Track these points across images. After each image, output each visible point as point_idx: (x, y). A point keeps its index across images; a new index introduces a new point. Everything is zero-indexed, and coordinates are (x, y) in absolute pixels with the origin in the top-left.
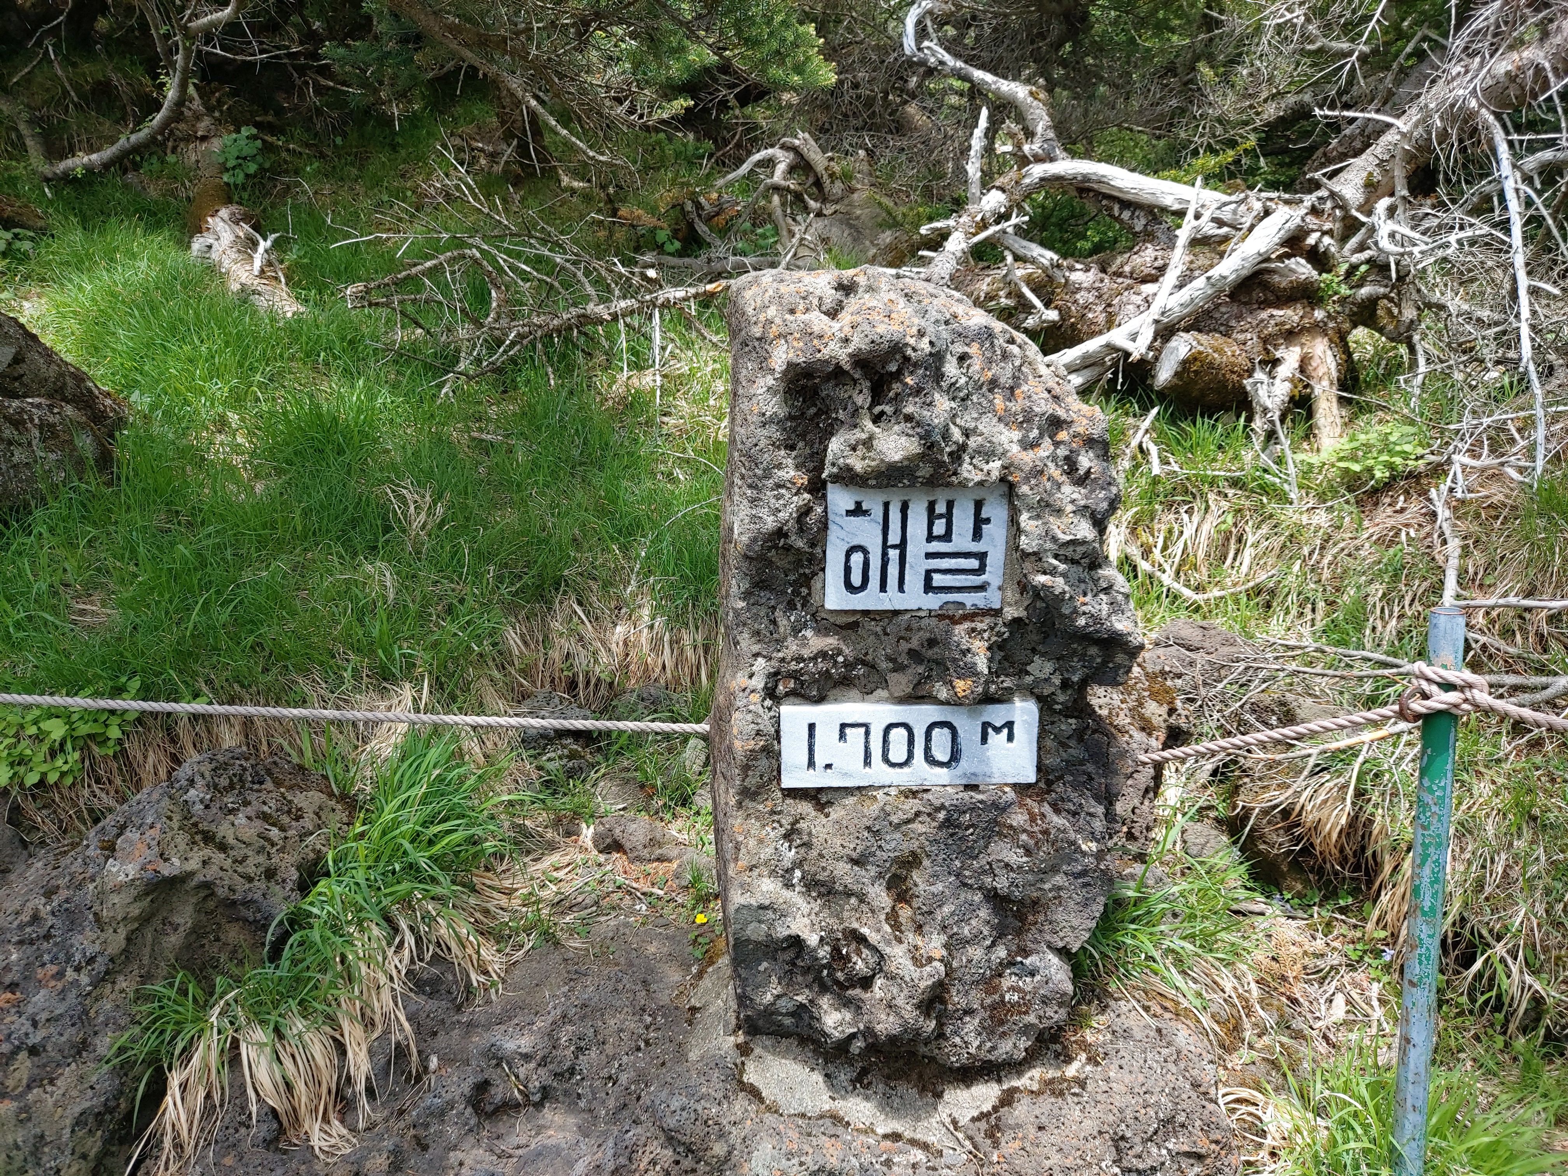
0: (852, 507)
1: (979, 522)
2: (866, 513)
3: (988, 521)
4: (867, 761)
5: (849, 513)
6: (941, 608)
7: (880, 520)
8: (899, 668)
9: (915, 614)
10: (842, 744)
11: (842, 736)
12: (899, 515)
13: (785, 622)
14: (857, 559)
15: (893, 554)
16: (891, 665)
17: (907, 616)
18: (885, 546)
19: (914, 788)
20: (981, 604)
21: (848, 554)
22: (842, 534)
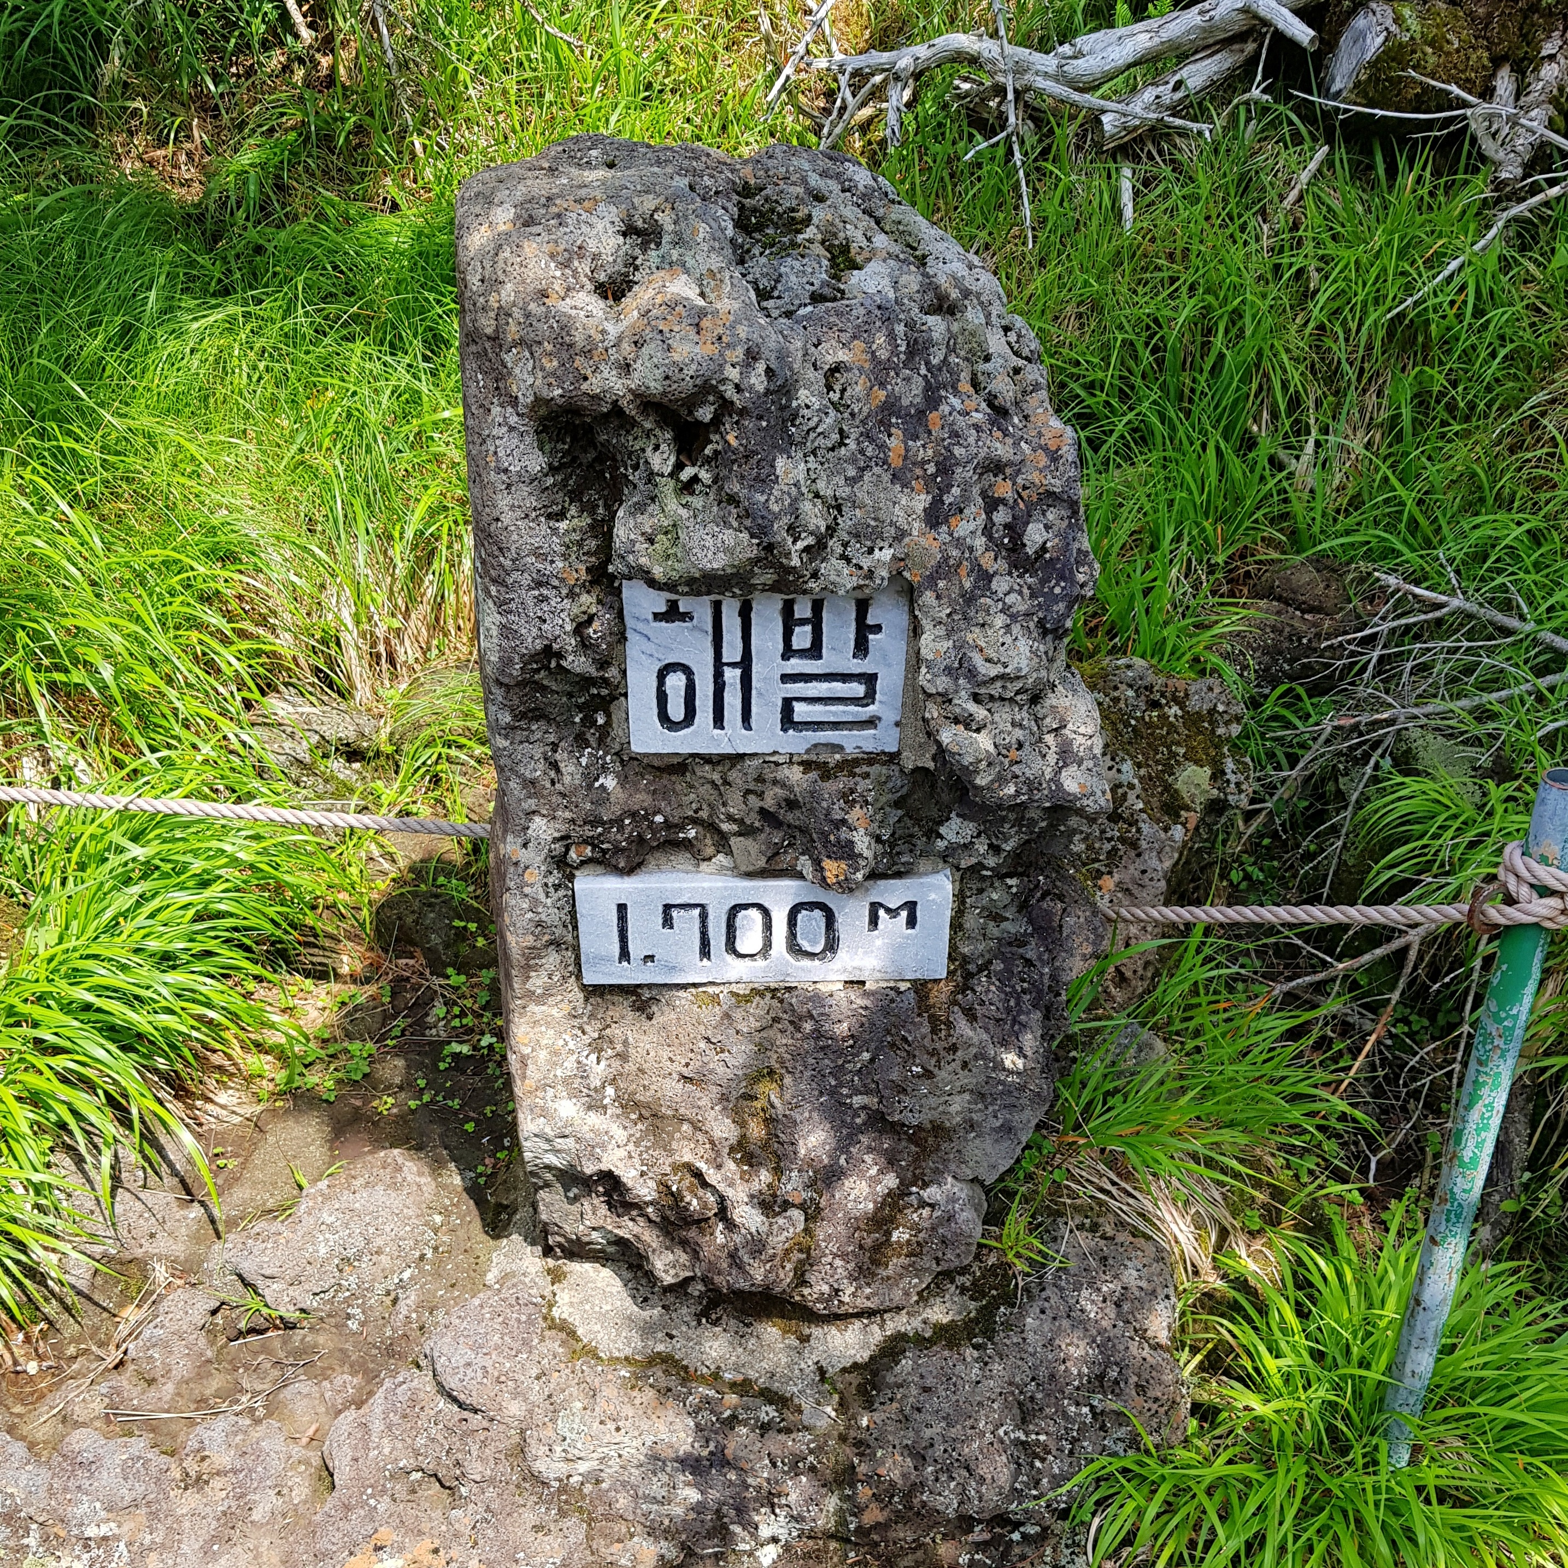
0: (663, 609)
1: (864, 631)
2: (686, 617)
3: (877, 629)
4: (705, 951)
5: (657, 617)
6: (808, 751)
7: (710, 629)
8: (747, 831)
9: (769, 761)
10: (666, 931)
11: (668, 922)
12: (738, 621)
13: (571, 768)
14: (676, 682)
15: (732, 676)
16: (735, 827)
17: (756, 762)
18: (719, 665)
19: (773, 985)
20: (869, 747)
21: (662, 676)
22: (649, 647)
